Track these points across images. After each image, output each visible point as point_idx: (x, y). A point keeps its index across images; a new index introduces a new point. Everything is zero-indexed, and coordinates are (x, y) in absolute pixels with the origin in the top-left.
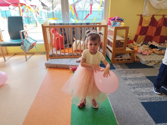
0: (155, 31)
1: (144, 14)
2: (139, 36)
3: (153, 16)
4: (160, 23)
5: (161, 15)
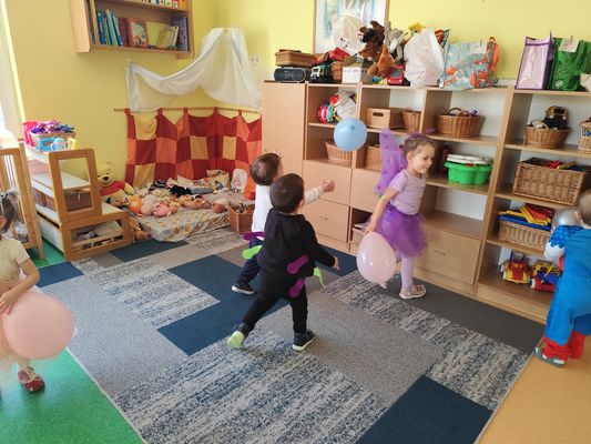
0: (175, 150)
1: (134, 108)
5: (179, 109)
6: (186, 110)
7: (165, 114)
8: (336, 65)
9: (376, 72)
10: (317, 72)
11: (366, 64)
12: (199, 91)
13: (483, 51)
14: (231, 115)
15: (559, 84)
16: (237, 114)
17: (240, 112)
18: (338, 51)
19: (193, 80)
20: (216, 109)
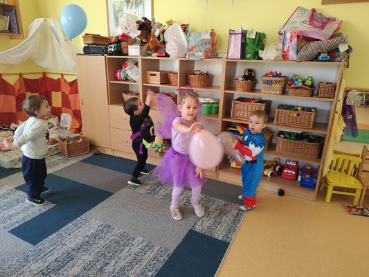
0: (15, 103)
5: (16, 74)
6: (21, 75)
7: (5, 78)
8: (123, 44)
9: (149, 49)
10: (112, 48)
11: (142, 44)
12: (30, 61)
13: (208, 37)
14: (56, 77)
15: (248, 56)
16: (60, 76)
17: (62, 75)
18: (124, 35)
20: (44, 74)
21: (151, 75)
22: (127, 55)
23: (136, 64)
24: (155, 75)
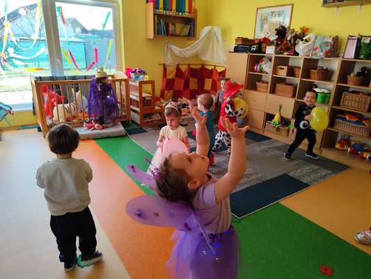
0: (183, 85)
2: (166, 92)
3: (178, 65)
4: (186, 74)
5: (186, 64)
7: (180, 66)
8: (264, 45)
9: (281, 49)
10: (254, 48)
11: (277, 45)
12: (196, 56)
13: (330, 40)
14: (210, 68)
15: (362, 57)
16: (213, 67)
17: (215, 66)
18: (265, 39)
19: (194, 51)
20: (203, 65)
21: (281, 68)
22: (265, 53)
23: (270, 60)
24: (283, 69)
